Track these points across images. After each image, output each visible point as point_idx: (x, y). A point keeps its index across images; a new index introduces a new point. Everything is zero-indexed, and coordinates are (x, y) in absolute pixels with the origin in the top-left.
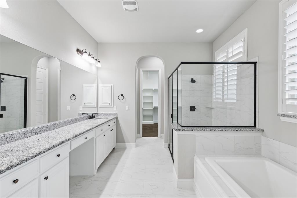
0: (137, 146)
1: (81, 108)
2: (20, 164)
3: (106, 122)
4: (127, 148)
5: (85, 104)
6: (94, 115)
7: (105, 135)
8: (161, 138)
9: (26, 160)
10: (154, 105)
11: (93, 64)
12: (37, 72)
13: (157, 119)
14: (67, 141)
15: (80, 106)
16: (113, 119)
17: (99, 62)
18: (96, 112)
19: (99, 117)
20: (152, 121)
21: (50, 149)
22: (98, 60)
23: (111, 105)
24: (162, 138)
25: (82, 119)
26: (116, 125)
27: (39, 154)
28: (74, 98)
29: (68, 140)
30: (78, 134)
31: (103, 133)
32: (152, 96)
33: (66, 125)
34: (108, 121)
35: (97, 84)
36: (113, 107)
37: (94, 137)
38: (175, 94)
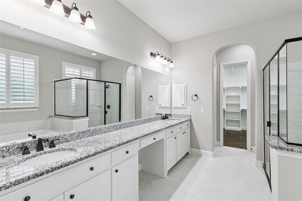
0: (215, 156)
1: (157, 108)
2: (95, 155)
3: (177, 124)
4: (203, 156)
5: (160, 105)
6: (167, 116)
7: (176, 138)
8: (251, 151)
9: (100, 153)
10: (242, 107)
11: (166, 65)
12: (127, 78)
13: (245, 125)
14: (135, 139)
15: (156, 107)
16: (186, 121)
17: (172, 62)
18: (170, 113)
19: (173, 118)
20: (240, 127)
21: (119, 146)
22: (171, 61)
23: (184, 106)
24: (253, 152)
25: (155, 119)
26: (190, 128)
27: (110, 148)
28: (151, 99)
29: (137, 139)
30: (147, 134)
31: (175, 135)
32: (239, 96)
33: (141, 124)
34: (179, 123)
35: (170, 85)
36: (187, 108)
37: (164, 139)
38: (274, 93)
